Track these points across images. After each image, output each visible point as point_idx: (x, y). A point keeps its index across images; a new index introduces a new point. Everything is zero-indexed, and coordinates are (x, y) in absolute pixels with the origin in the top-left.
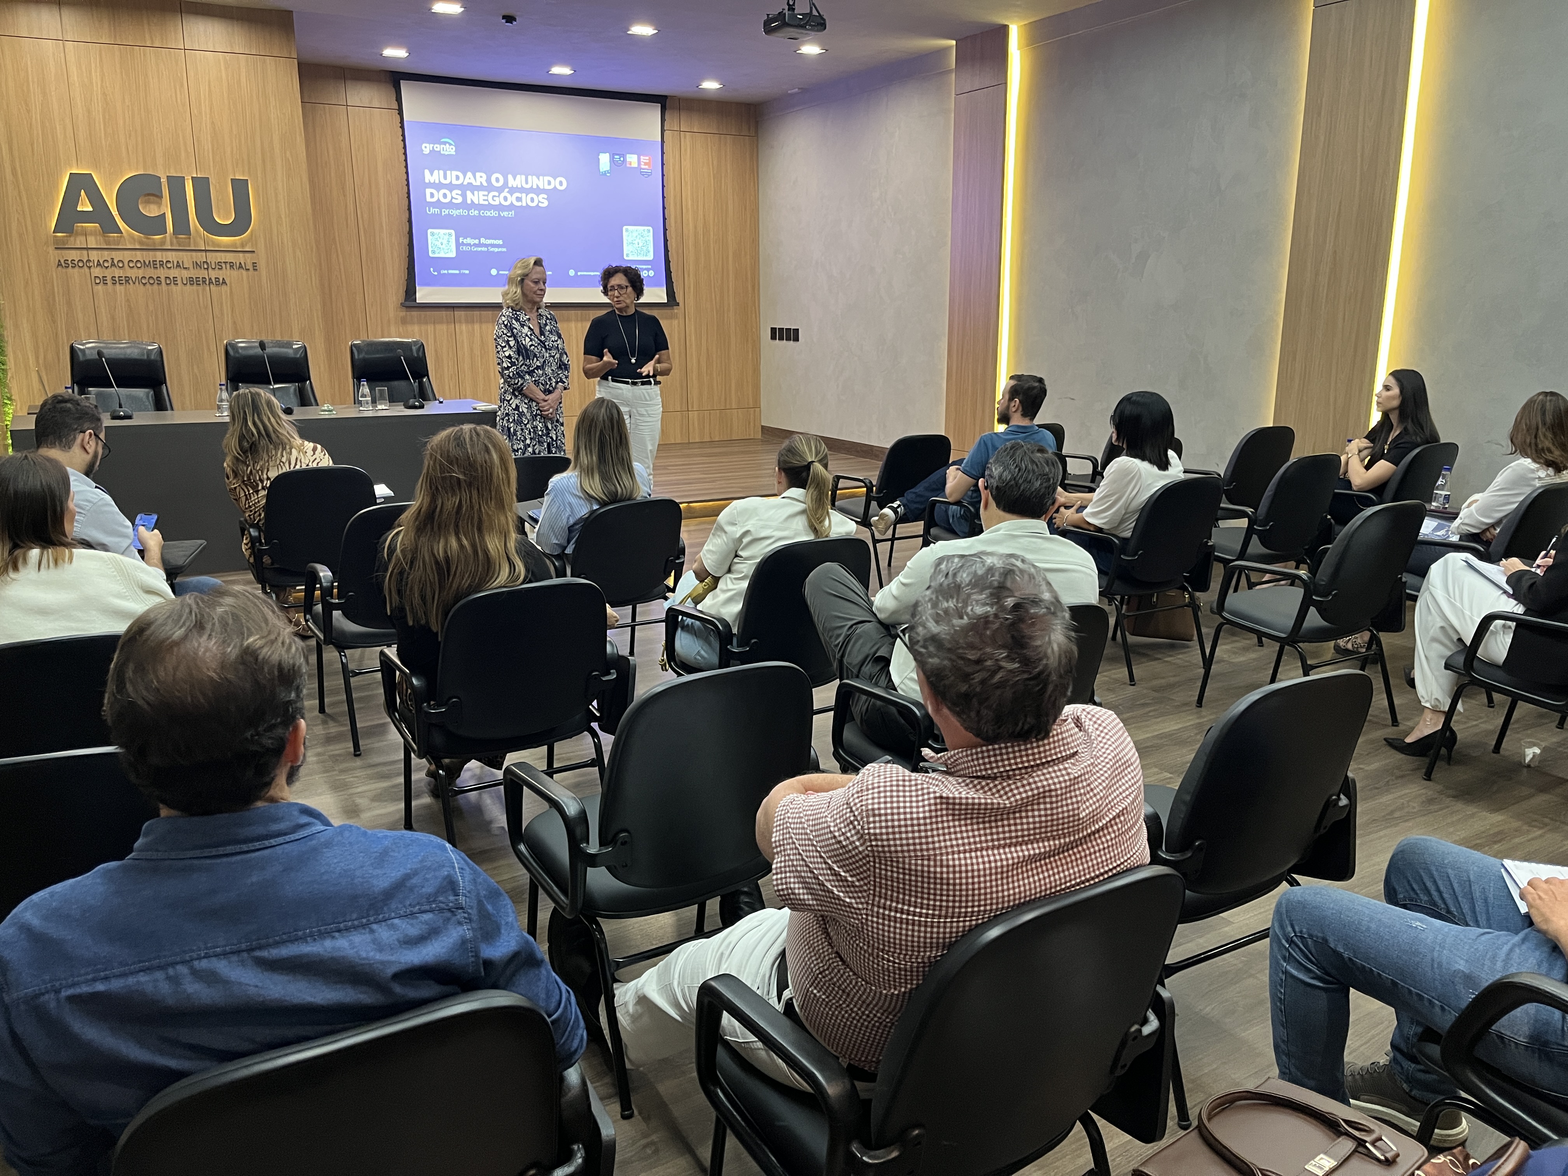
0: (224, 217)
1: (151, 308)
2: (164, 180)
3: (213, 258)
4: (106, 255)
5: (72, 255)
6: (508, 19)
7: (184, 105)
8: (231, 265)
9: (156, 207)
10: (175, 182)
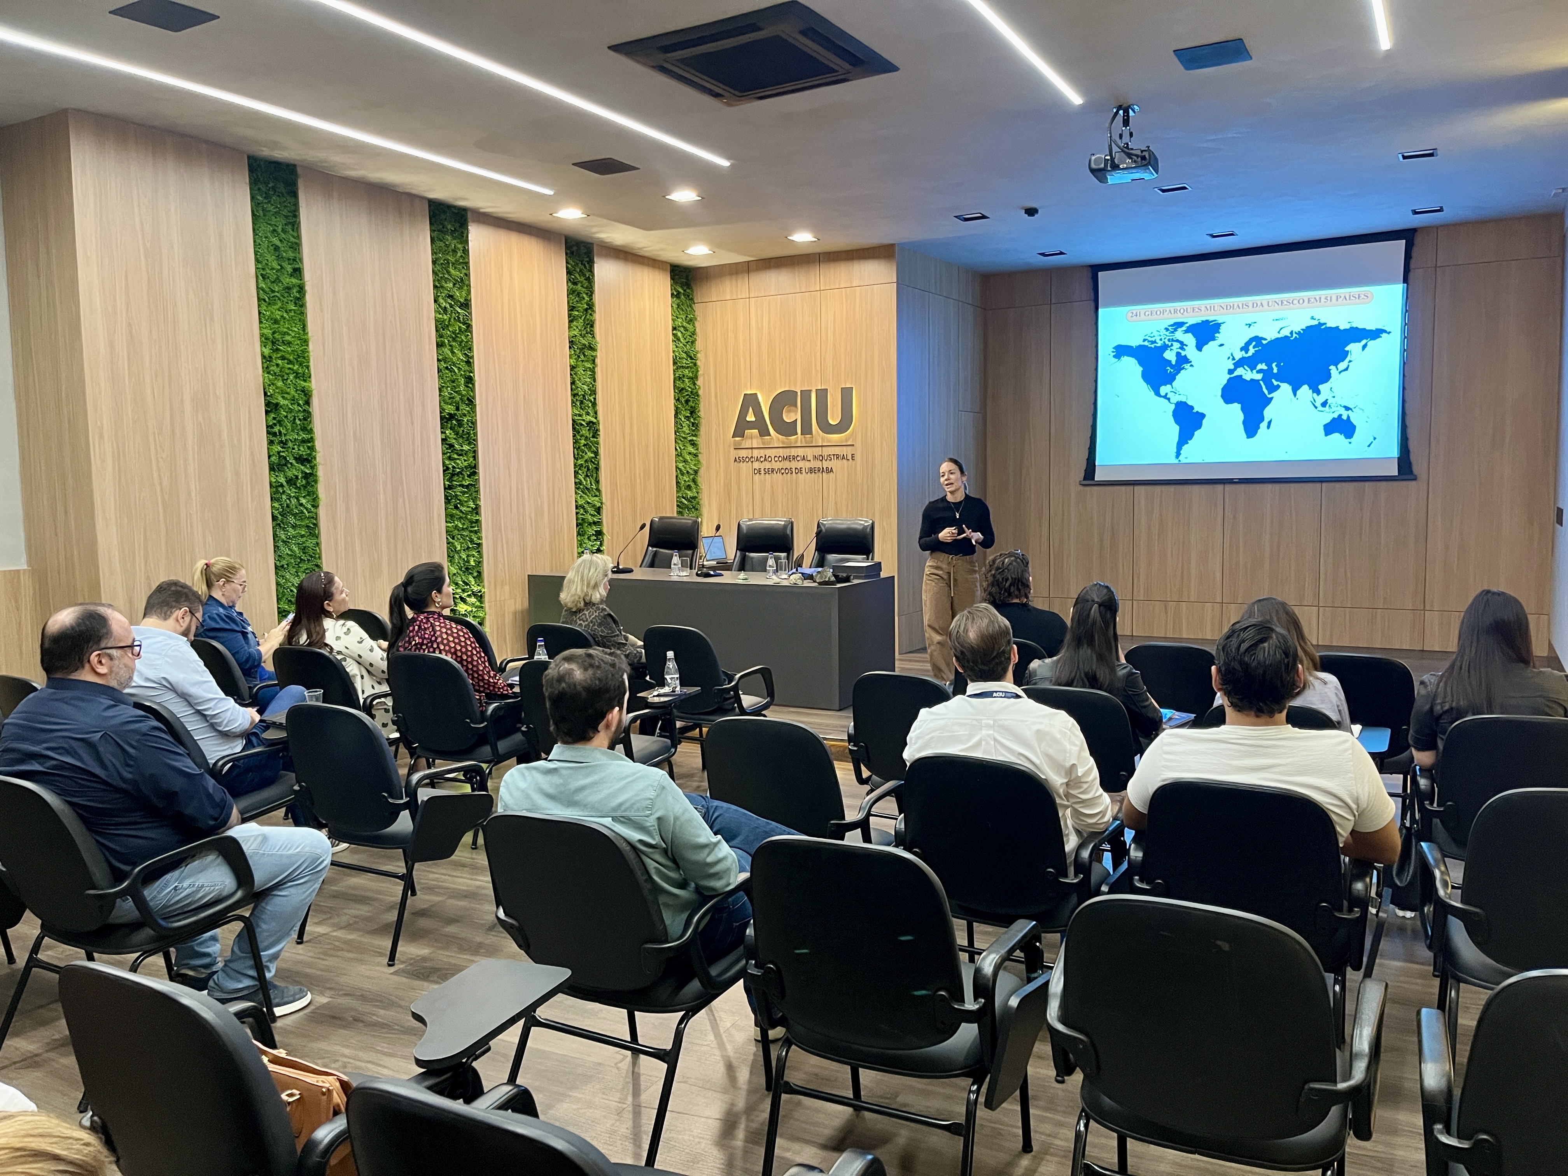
0: (834, 420)
1: (785, 491)
2: (799, 394)
3: (827, 451)
4: (762, 453)
5: (743, 453)
6: (1031, 212)
7: (817, 334)
8: (838, 456)
9: (792, 414)
10: (806, 394)
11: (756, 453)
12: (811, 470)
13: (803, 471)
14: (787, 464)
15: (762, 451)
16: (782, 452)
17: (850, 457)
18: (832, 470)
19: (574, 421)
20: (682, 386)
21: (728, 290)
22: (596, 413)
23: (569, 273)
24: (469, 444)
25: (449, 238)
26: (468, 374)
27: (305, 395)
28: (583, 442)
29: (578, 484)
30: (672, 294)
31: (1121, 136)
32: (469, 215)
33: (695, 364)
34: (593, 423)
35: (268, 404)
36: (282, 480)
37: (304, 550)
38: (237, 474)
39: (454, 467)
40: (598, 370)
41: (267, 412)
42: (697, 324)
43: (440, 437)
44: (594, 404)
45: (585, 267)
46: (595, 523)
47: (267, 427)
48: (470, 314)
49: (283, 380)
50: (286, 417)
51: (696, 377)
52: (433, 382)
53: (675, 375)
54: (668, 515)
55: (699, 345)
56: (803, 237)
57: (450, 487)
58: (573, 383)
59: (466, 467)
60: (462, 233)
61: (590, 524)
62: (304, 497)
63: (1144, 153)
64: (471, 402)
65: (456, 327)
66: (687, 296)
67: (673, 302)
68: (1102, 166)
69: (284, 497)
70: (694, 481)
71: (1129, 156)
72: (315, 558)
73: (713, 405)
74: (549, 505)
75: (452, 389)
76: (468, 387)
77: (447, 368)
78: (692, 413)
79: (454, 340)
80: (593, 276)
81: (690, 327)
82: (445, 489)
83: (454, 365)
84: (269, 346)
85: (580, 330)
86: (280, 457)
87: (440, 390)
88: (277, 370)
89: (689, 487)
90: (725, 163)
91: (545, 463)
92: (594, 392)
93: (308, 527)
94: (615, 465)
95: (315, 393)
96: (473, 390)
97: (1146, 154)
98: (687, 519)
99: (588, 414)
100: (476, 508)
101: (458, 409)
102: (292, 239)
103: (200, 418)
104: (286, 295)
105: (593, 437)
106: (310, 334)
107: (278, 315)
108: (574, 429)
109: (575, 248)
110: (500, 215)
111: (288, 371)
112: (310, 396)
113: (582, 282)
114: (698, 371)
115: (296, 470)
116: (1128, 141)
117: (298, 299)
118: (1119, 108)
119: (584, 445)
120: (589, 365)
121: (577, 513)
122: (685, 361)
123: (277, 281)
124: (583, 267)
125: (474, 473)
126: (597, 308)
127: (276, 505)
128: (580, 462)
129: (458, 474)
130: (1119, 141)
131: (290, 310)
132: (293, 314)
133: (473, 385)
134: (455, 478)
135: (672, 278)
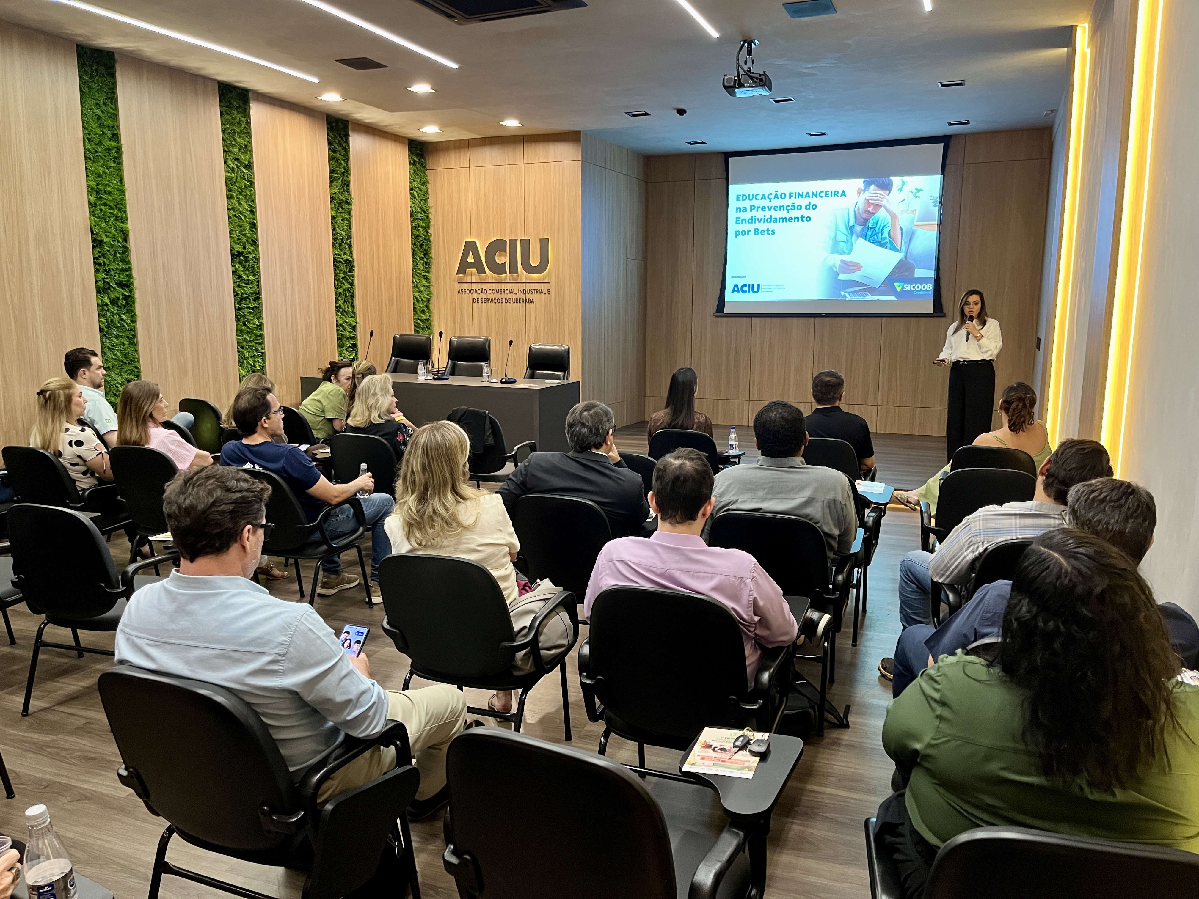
0: (534, 262)
1: (497, 317)
2: (508, 242)
3: (529, 287)
4: (480, 286)
5: (465, 287)
6: (681, 112)
7: (521, 197)
8: (537, 291)
9: (503, 258)
10: (513, 243)
11: (475, 287)
12: (517, 301)
13: (511, 302)
14: (498, 296)
15: (479, 285)
16: (494, 287)
17: (546, 292)
18: (533, 301)
19: (334, 259)
20: (417, 233)
21: (453, 161)
22: (351, 253)
23: (330, 143)
24: (254, 275)
25: (235, 113)
26: (252, 221)
27: (124, 234)
28: (342, 275)
29: (338, 308)
30: (410, 163)
31: (746, 62)
32: (250, 95)
33: (428, 217)
34: (350, 261)
35: (94, 241)
36: (107, 300)
37: (125, 355)
38: (71, 295)
39: (242, 293)
40: (353, 220)
41: (93, 247)
42: (429, 186)
43: (231, 269)
44: (350, 246)
45: (342, 139)
46: (351, 338)
47: (94, 258)
48: (253, 173)
49: (106, 222)
50: (108, 251)
51: (429, 227)
52: (224, 226)
53: (412, 224)
54: (407, 333)
55: (430, 202)
56: (511, 123)
57: (240, 309)
58: (333, 230)
59: (252, 294)
60: (245, 109)
61: (347, 339)
62: (124, 314)
63: (762, 76)
64: (255, 243)
65: (242, 183)
66: (422, 164)
67: (410, 169)
68: (732, 84)
69: (109, 314)
70: (427, 307)
71: (751, 78)
72: (134, 361)
73: (441, 250)
74: (316, 324)
75: (239, 232)
76: (252, 231)
77: (235, 216)
78: (425, 254)
79: (241, 193)
80: (349, 146)
81: (423, 188)
82: (236, 309)
83: (241, 213)
84: (94, 195)
85: (339, 189)
86: (105, 282)
87: (230, 233)
88: (101, 214)
89: (423, 312)
90: (455, 66)
91: (312, 292)
92: (350, 237)
93: (127, 337)
94: (367, 293)
95: (130, 232)
96: (256, 233)
97: (763, 77)
98: (422, 336)
99: (345, 254)
100: (260, 325)
101: (244, 248)
102: (111, 110)
103: (42, 251)
104: (107, 154)
105: (349, 271)
106: (126, 186)
107: (101, 170)
108: (335, 265)
109: (334, 124)
110: (276, 95)
111: (109, 215)
112: (128, 235)
113: (340, 151)
114: (429, 222)
115: (118, 293)
116: (750, 66)
117: (116, 158)
118: (745, 42)
119: (343, 278)
120: (346, 216)
121: (337, 330)
122: (419, 214)
123: (100, 143)
124: (340, 139)
125: (258, 298)
126: (352, 171)
127: (103, 320)
128: (339, 291)
129: (245, 299)
130: (744, 67)
131: (110, 167)
132: (112, 170)
133: (256, 229)
134: (244, 302)
135: (410, 150)
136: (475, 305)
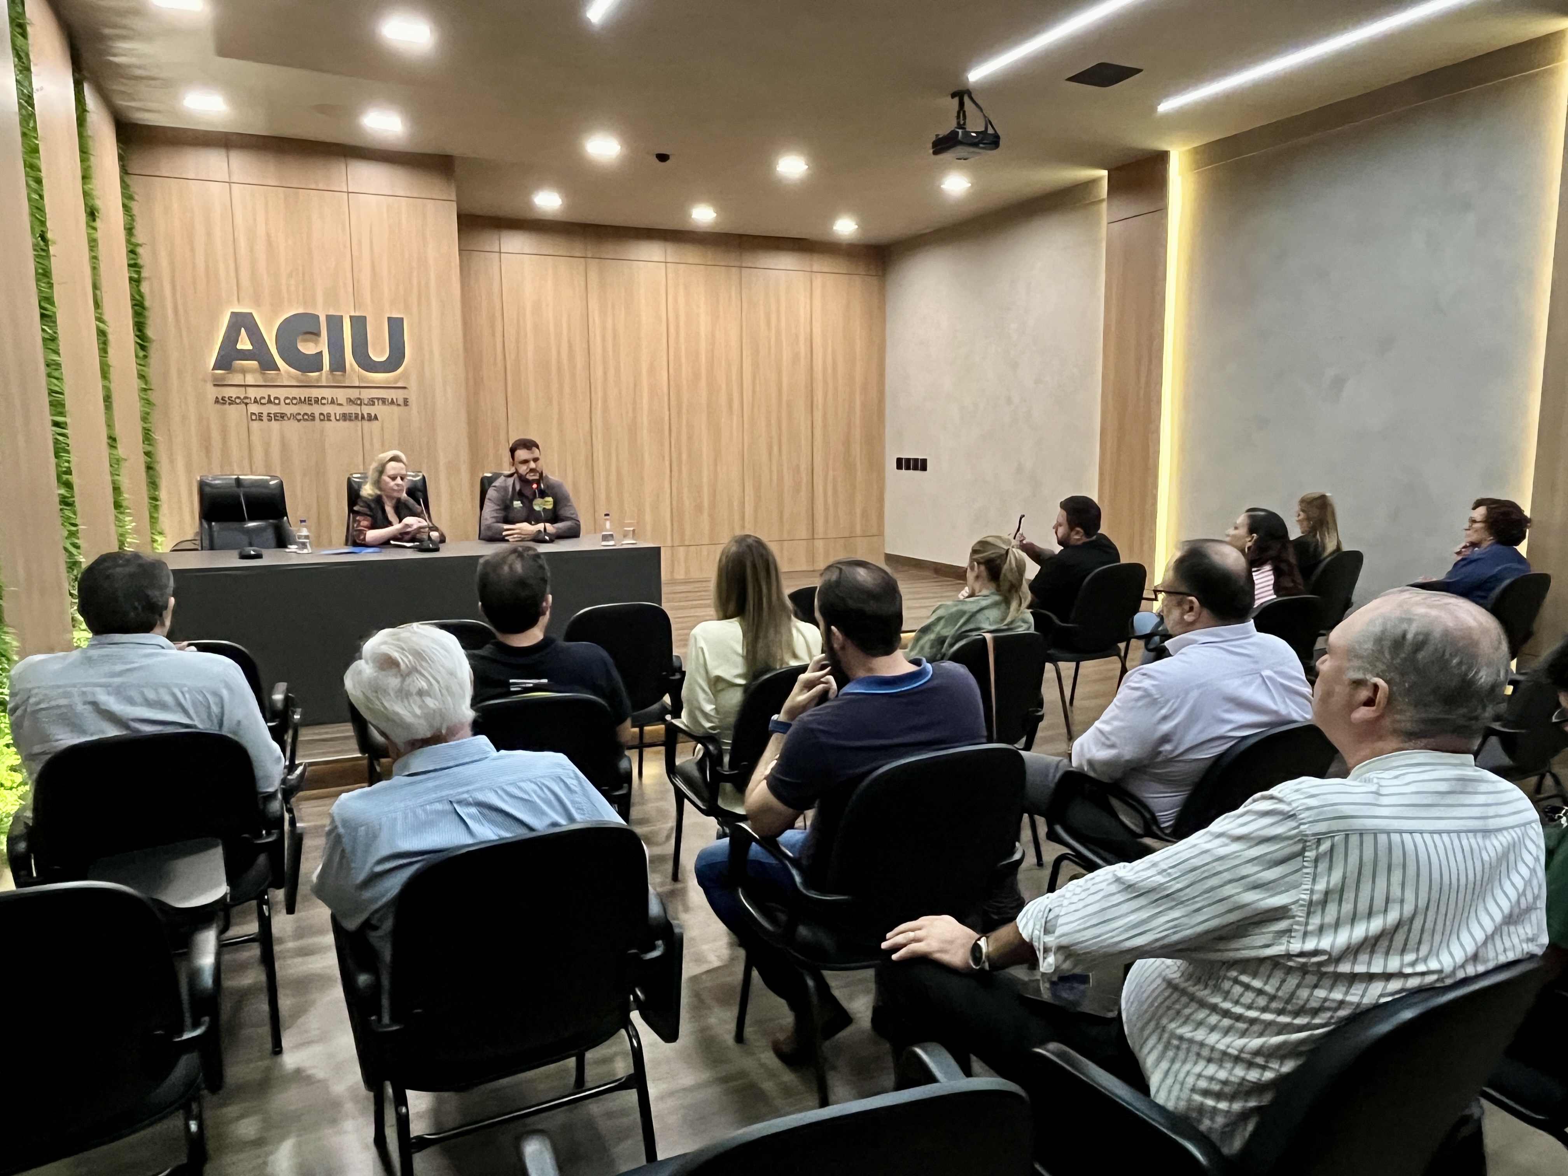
0: (379, 353)
1: (304, 444)
2: (322, 319)
3: (366, 394)
4: (264, 392)
5: (231, 392)
6: (663, 157)
8: (384, 401)
9: (314, 345)
10: (334, 321)
11: (252, 393)
12: (345, 417)
14: (305, 409)
15: (262, 390)
16: (297, 393)
17: (401, 402)
18: (376, 418)
20: (134, 291)
21: (191, 165)
42: (134, 205)
100: (69, 464)
121: (110, 473)
136: (255, 425)
